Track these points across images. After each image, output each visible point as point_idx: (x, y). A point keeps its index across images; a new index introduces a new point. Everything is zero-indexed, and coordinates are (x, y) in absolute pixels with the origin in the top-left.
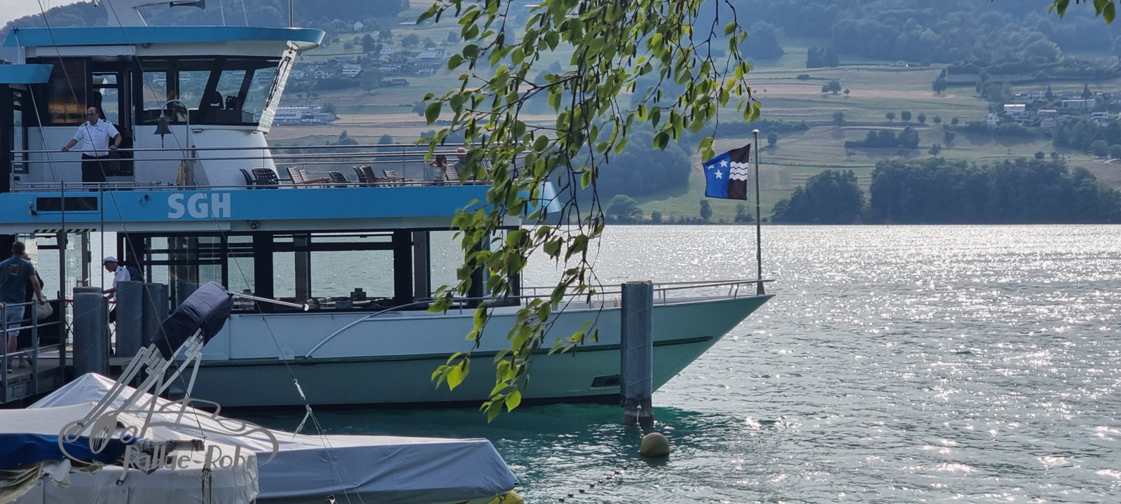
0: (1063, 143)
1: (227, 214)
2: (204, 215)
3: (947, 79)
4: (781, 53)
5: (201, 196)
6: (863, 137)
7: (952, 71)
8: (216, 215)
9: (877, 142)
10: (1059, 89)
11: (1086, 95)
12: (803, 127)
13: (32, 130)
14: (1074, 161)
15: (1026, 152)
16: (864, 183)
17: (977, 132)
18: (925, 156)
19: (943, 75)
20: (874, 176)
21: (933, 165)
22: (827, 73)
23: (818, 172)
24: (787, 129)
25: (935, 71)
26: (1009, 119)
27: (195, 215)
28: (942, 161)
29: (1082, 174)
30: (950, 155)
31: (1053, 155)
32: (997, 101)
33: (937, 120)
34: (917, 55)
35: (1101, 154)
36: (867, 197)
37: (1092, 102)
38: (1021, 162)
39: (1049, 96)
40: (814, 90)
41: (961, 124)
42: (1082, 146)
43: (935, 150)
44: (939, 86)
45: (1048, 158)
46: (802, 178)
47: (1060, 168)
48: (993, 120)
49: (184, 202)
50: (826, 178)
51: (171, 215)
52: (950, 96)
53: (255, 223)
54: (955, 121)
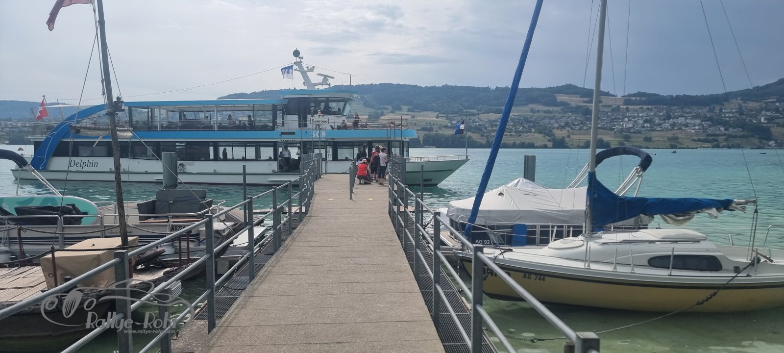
3: (439, 115)
4: (401, 109)
6: (420, 128)
7: (441, 114)
9: (423, 129)
11: (470, 119)
16: (421, 139)
17: (446, 127)
18: (435, 133)
20: (424, 137)
21: (437, 135)
22: (412, 114)
25: (436, 114)
26: (453, 124)
30: (440, 132)
32: (450, 119)
33: (437, 125)
34: (432, 110)
35: (474, 132)
36: (422, 142)
37: (471, 121)
40: (409, 117)
41: (442, 125)
43: (437, 131)
44: (437, 117)
48: (449, 125)
52: (440, 119)
54: (441, 125)
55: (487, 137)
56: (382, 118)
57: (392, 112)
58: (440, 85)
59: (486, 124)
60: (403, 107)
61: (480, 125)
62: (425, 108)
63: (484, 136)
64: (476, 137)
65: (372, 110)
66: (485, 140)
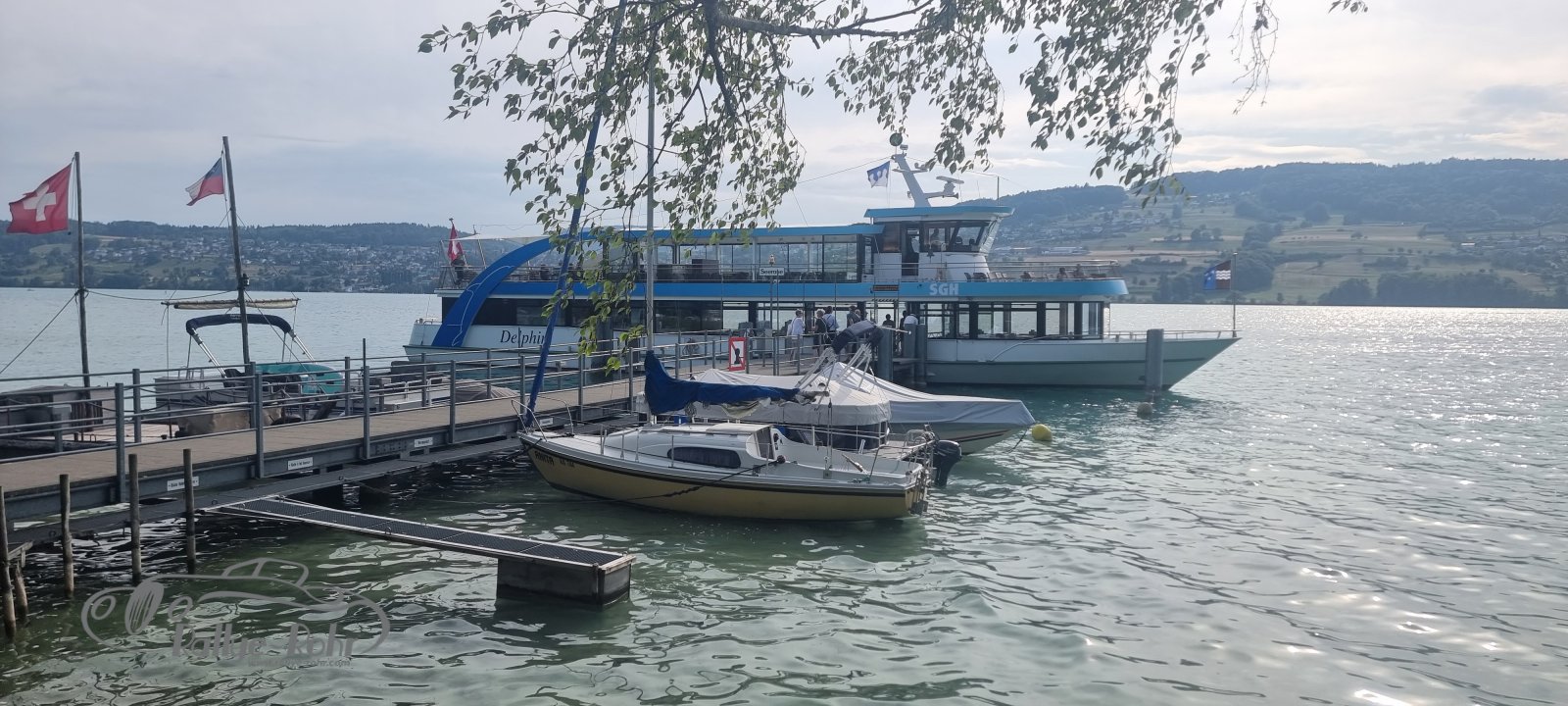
0: (1497, 264)
1: (956, 293)
2: (946, 294)
3: (1426, 230)
4: (1328, 218)
5: (946, 285)
6: (1374, 261)
7: (1430, 226)
8: (951, 294)
9: (1381, 264)
10: (1496, 235)
11: (1514, 238)
12: (1339, 256)
13: (875, 255)
14: (1503, 274)
15: (1474, 269)
16: (1373, 284)
17: (1444, 258)
18: (1411, 271)
19: (1424, 228)
20: (1379, 281)
21: (1416, 276)
22: (1355, 228)
23: (1346, 279)
24: (1330, 257)
25: (1420, 227)
26: (1464, 251)
27: (942, 294)
28: (1421, 273)
29: (1509, 281)
30: (1426, 270)
31: (1491, 271)
32: (1457, 239)
33: (1420, 252)
34: (1409, 218)
35: (1522, 270)
36: (1375, 292)
37: (1517, 242)
38: (1470, 274)
39: (1490, 239)
40: (1347, 237)
41: (1434, 254)
42: (1509, 266)
43: (1417, 268)
44: (1421, 234)
45: (1487, 272)
46: (1336, 282)
47: (1494, 277)
48: (1454, 252)
49: (937, 288)
50: (1350, 282)
51: (932, 294)
52: (1428, 239)
53: (968, 297)
54: (1430, 252)
55: (1561, 280)
56: (1278, 240)
57: (1304, 226)
58: (1436, 160)
59: (1559, 249)
60: (1331, 214)
61: (1541, 251)
62: (1391, 216)
63: (1551, 278)
64: (1524, 279)
65: (1253, 223)
66: (1552, 289)
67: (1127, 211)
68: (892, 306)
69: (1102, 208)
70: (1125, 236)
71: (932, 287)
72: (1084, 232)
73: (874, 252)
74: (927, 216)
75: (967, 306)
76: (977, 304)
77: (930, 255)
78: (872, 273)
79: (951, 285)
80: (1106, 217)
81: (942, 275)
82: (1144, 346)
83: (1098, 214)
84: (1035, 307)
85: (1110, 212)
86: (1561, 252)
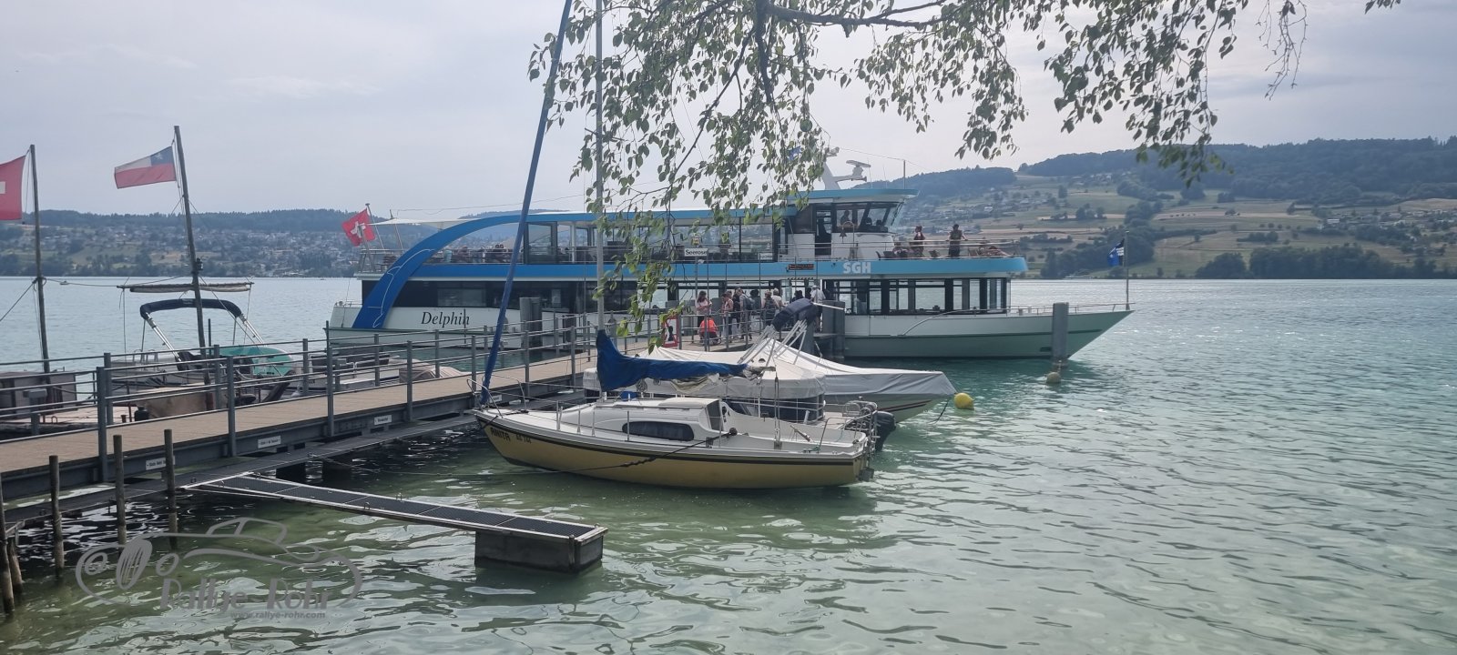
0: (1360, 238)
1: (869, 272)
2: (859, 272)
3: (1296, 207)
4: (1204, 196)
5: (858, 263)
6: (1247, 236)
7: (1298, 203)
8: (864, 272)
9: (1253, 239)
10: (1359, 210)
11: (1376, 213)
12: (1214, 232)
13: (789, 236)
14: (1366, 247)
15: (1339, 243)
16: (1246, 259)
17: (1312, 232)
18: (1281, 246)
19: (1293, 204)
20: (1252, 256)
21: (1284, 250)
22: (1229, 206)
23: (1221, 254)
24: (1205, 233)
25: (1288, 203)
26: (1330, 226)
27: (856, 272)
28: (1290, 248)
29: (1371, 254)
30: (1295, 244)
31: (1355, 244)
32: (1323, 215)
33: (1288, 228)
34: (1278, 196)
35: (1383, 243)
36: (1248, 266)
37: (1379, 217)
38: (1335, 248)
39: (1354, 214)
40: (1221, 214)
41: (1302, 229)
42: (1371, 239)
43: (1287, 242)
44: (1291, 211)
45: (1351, 246)
46: (1212, 257)
47: (1359, 251)
48: (1321, 227)
49: (850, 266)
50: (1225, 257)
51: (845, 272)
52: (1296, 216)
53: (882, 275)
54: (1299, 228)
55: (1420, 252)
56: (1158, 217)
57: (1181, 204)
58: (1303, 141)
59: (1418, 223)
60: (1206, 192)
61: (1402, 226)
62: (1262, 193)
63: (1410, 251)
64: (1387, 253)
65: (1135, 201)
66: (1412, 260)
67: (1015, 192)
68: (803, 284)
69: (992, 189)
70: (1014, 215)
71: (845, 266)
72: (977, 212)
73: (788, 232)
74: (839, 198)
75: (879, 283)
76: (888, 281)
77: (843, 235)
78: (786, 252)
79: (864, 264)
80: (997, 198)
81: (854, 254)
82: (1050, 320)
83: (989, 194)
84: (943, 283)
85: (1000, 193)
86: (1420, 226)
